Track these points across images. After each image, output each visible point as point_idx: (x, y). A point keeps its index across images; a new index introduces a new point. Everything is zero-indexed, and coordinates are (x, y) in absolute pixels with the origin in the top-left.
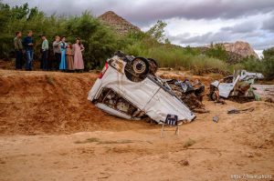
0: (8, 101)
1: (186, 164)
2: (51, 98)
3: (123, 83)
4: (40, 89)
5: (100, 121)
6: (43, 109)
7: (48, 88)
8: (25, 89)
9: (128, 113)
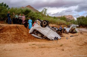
0: (6, 33)
1: (63, 50)
2: (18, 33)
3: (40, 28)
4: (15, 30)
5: (33, 39)
6: (16, 36)
7: (17, 29)
8: (11, 30)
9: (41, 37)
